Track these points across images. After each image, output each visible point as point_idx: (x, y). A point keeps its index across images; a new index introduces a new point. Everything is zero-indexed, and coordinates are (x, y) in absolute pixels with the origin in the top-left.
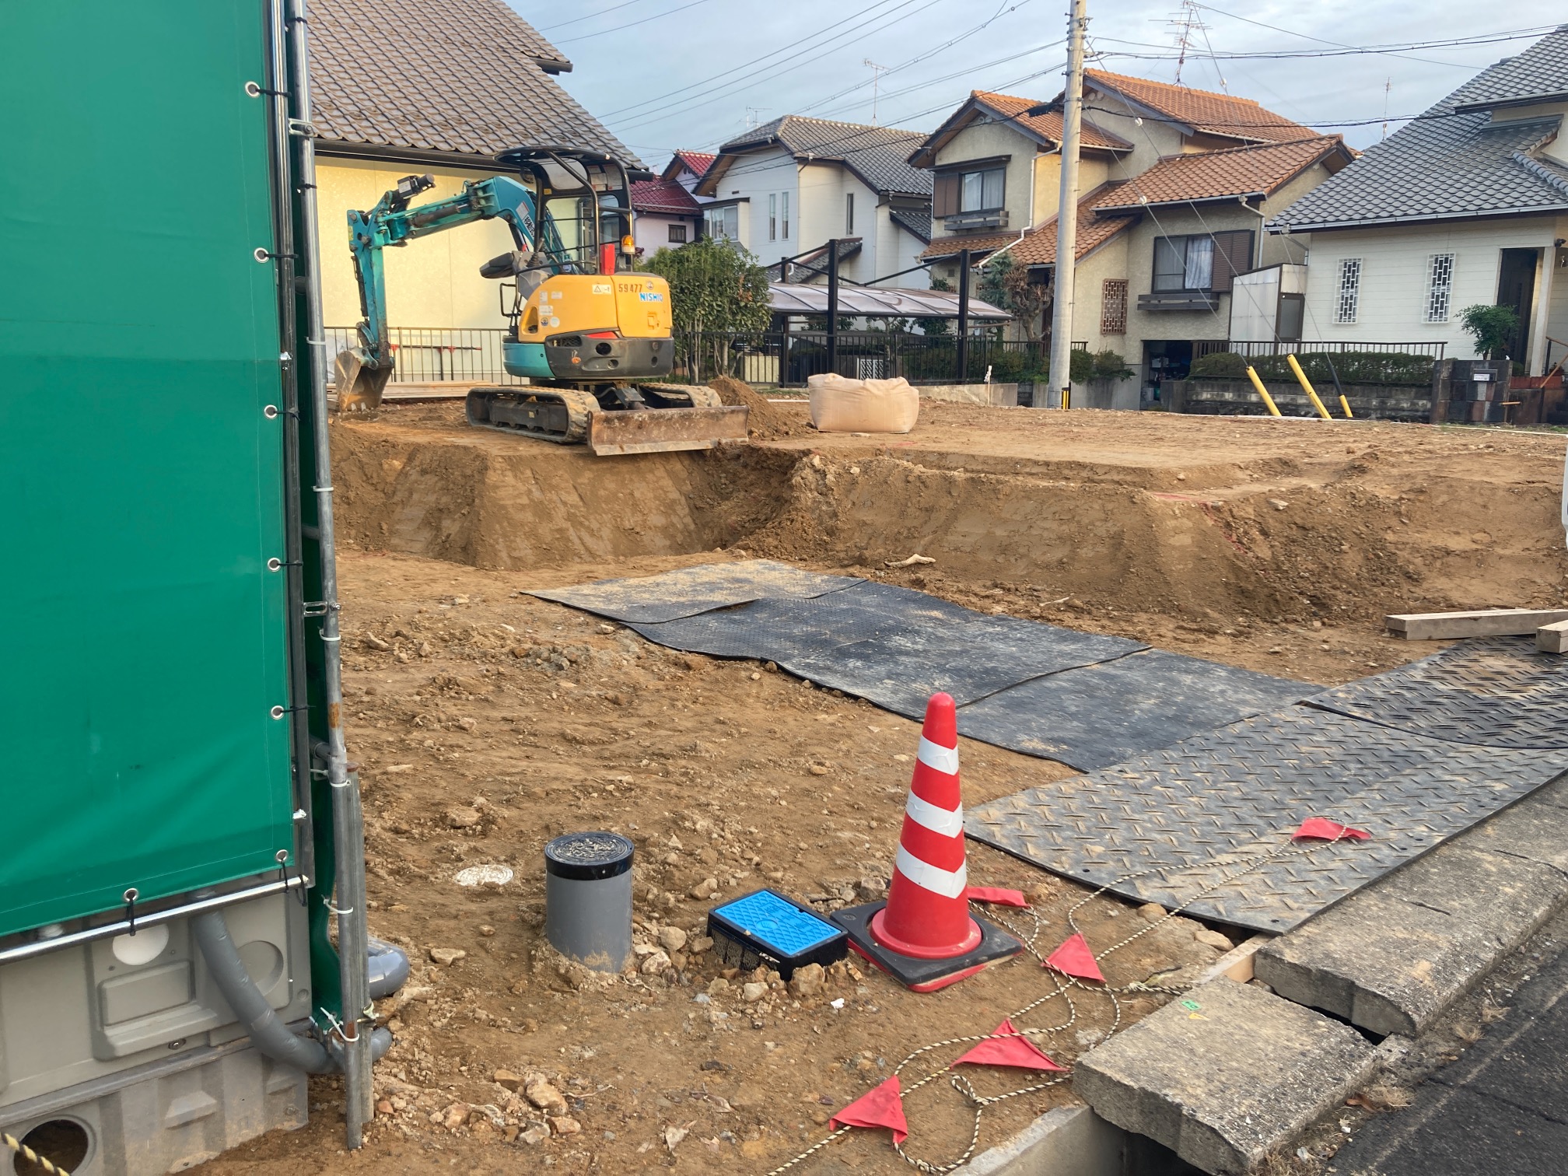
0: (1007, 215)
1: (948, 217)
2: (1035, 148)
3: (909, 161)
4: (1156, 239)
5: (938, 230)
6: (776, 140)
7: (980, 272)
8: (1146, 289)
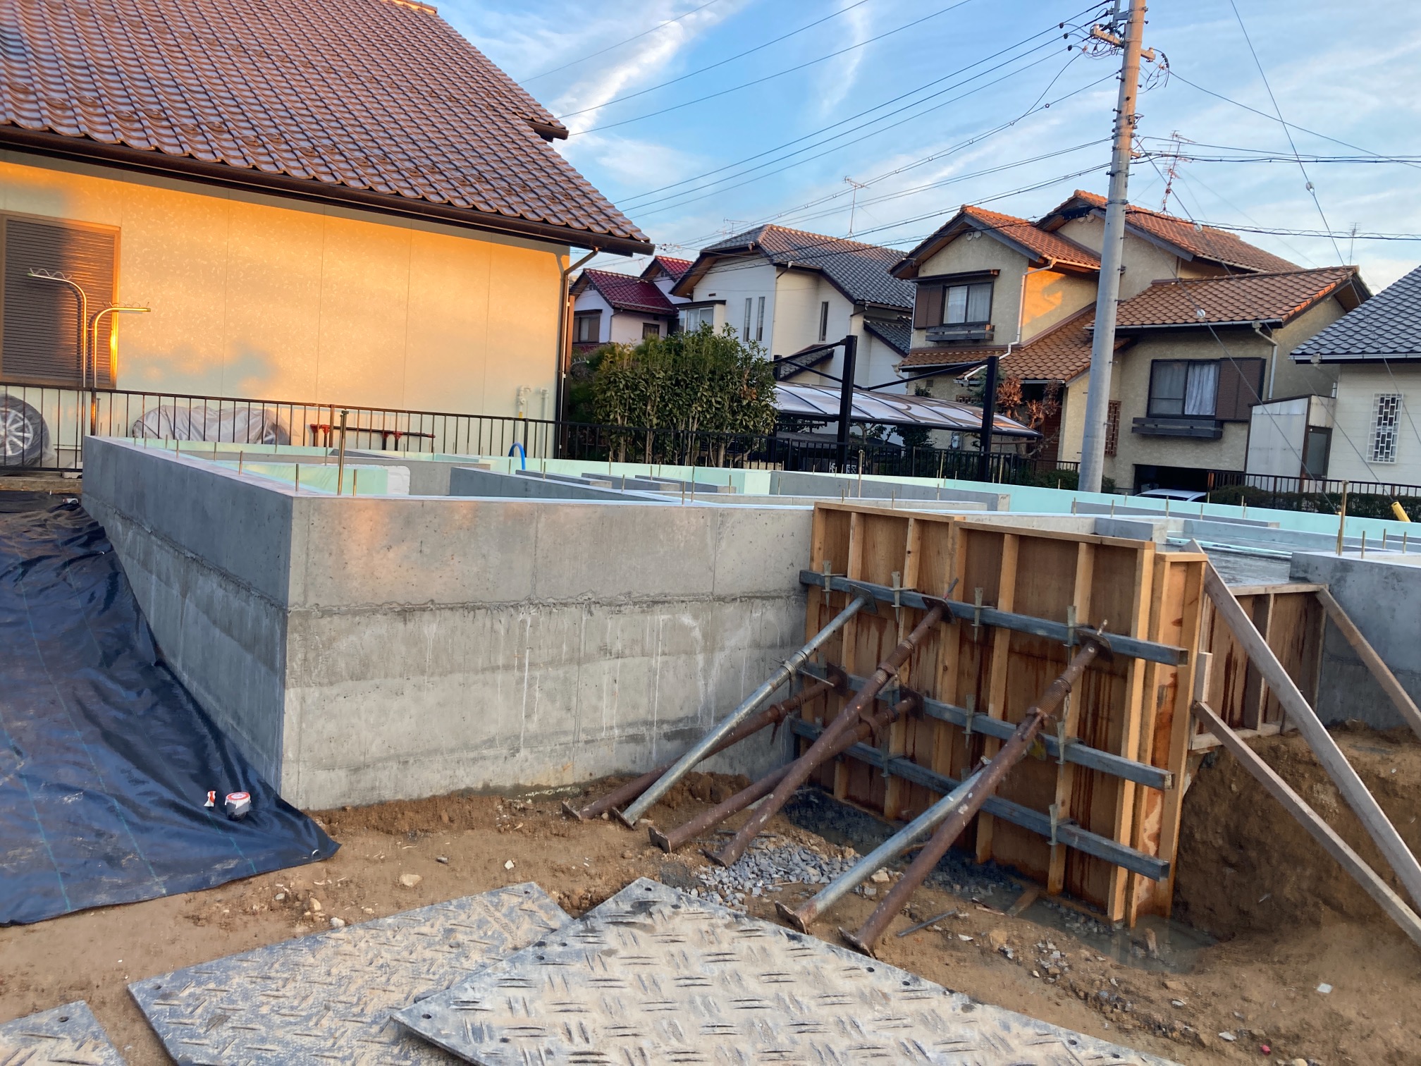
0: (993, 329)
1: (929, 328)
2: (1026, 263)
3: (892, 271)
4: (1154, 361)
5: (918, 340)
6: (757, 247)
7: (966, 384)
8: (1141, 412)
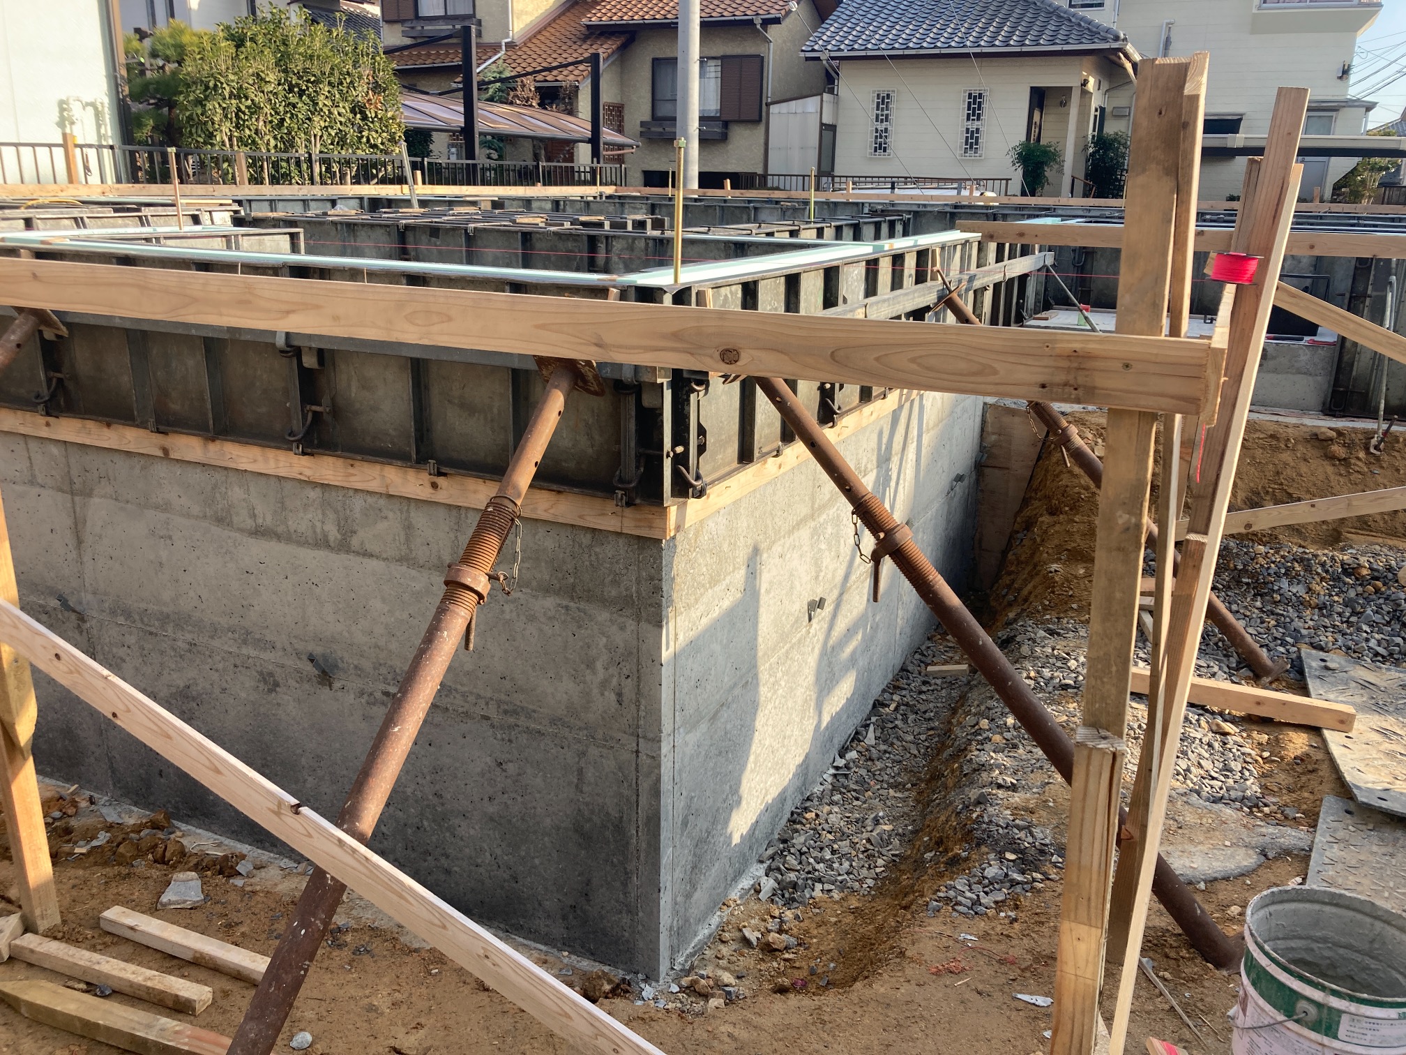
0: (480, 22)
1: (405, 21)
4: (654, 60)
5: (391, 36)
8: (646, 116)
